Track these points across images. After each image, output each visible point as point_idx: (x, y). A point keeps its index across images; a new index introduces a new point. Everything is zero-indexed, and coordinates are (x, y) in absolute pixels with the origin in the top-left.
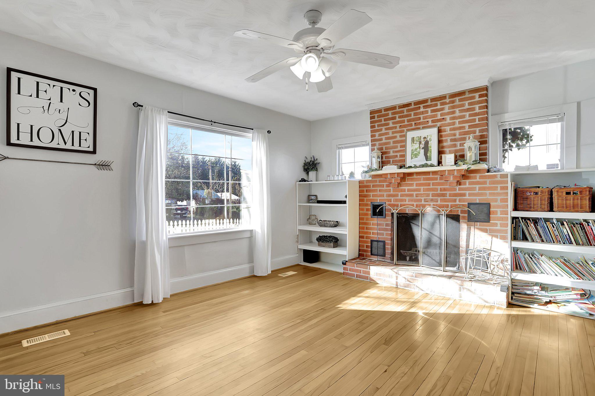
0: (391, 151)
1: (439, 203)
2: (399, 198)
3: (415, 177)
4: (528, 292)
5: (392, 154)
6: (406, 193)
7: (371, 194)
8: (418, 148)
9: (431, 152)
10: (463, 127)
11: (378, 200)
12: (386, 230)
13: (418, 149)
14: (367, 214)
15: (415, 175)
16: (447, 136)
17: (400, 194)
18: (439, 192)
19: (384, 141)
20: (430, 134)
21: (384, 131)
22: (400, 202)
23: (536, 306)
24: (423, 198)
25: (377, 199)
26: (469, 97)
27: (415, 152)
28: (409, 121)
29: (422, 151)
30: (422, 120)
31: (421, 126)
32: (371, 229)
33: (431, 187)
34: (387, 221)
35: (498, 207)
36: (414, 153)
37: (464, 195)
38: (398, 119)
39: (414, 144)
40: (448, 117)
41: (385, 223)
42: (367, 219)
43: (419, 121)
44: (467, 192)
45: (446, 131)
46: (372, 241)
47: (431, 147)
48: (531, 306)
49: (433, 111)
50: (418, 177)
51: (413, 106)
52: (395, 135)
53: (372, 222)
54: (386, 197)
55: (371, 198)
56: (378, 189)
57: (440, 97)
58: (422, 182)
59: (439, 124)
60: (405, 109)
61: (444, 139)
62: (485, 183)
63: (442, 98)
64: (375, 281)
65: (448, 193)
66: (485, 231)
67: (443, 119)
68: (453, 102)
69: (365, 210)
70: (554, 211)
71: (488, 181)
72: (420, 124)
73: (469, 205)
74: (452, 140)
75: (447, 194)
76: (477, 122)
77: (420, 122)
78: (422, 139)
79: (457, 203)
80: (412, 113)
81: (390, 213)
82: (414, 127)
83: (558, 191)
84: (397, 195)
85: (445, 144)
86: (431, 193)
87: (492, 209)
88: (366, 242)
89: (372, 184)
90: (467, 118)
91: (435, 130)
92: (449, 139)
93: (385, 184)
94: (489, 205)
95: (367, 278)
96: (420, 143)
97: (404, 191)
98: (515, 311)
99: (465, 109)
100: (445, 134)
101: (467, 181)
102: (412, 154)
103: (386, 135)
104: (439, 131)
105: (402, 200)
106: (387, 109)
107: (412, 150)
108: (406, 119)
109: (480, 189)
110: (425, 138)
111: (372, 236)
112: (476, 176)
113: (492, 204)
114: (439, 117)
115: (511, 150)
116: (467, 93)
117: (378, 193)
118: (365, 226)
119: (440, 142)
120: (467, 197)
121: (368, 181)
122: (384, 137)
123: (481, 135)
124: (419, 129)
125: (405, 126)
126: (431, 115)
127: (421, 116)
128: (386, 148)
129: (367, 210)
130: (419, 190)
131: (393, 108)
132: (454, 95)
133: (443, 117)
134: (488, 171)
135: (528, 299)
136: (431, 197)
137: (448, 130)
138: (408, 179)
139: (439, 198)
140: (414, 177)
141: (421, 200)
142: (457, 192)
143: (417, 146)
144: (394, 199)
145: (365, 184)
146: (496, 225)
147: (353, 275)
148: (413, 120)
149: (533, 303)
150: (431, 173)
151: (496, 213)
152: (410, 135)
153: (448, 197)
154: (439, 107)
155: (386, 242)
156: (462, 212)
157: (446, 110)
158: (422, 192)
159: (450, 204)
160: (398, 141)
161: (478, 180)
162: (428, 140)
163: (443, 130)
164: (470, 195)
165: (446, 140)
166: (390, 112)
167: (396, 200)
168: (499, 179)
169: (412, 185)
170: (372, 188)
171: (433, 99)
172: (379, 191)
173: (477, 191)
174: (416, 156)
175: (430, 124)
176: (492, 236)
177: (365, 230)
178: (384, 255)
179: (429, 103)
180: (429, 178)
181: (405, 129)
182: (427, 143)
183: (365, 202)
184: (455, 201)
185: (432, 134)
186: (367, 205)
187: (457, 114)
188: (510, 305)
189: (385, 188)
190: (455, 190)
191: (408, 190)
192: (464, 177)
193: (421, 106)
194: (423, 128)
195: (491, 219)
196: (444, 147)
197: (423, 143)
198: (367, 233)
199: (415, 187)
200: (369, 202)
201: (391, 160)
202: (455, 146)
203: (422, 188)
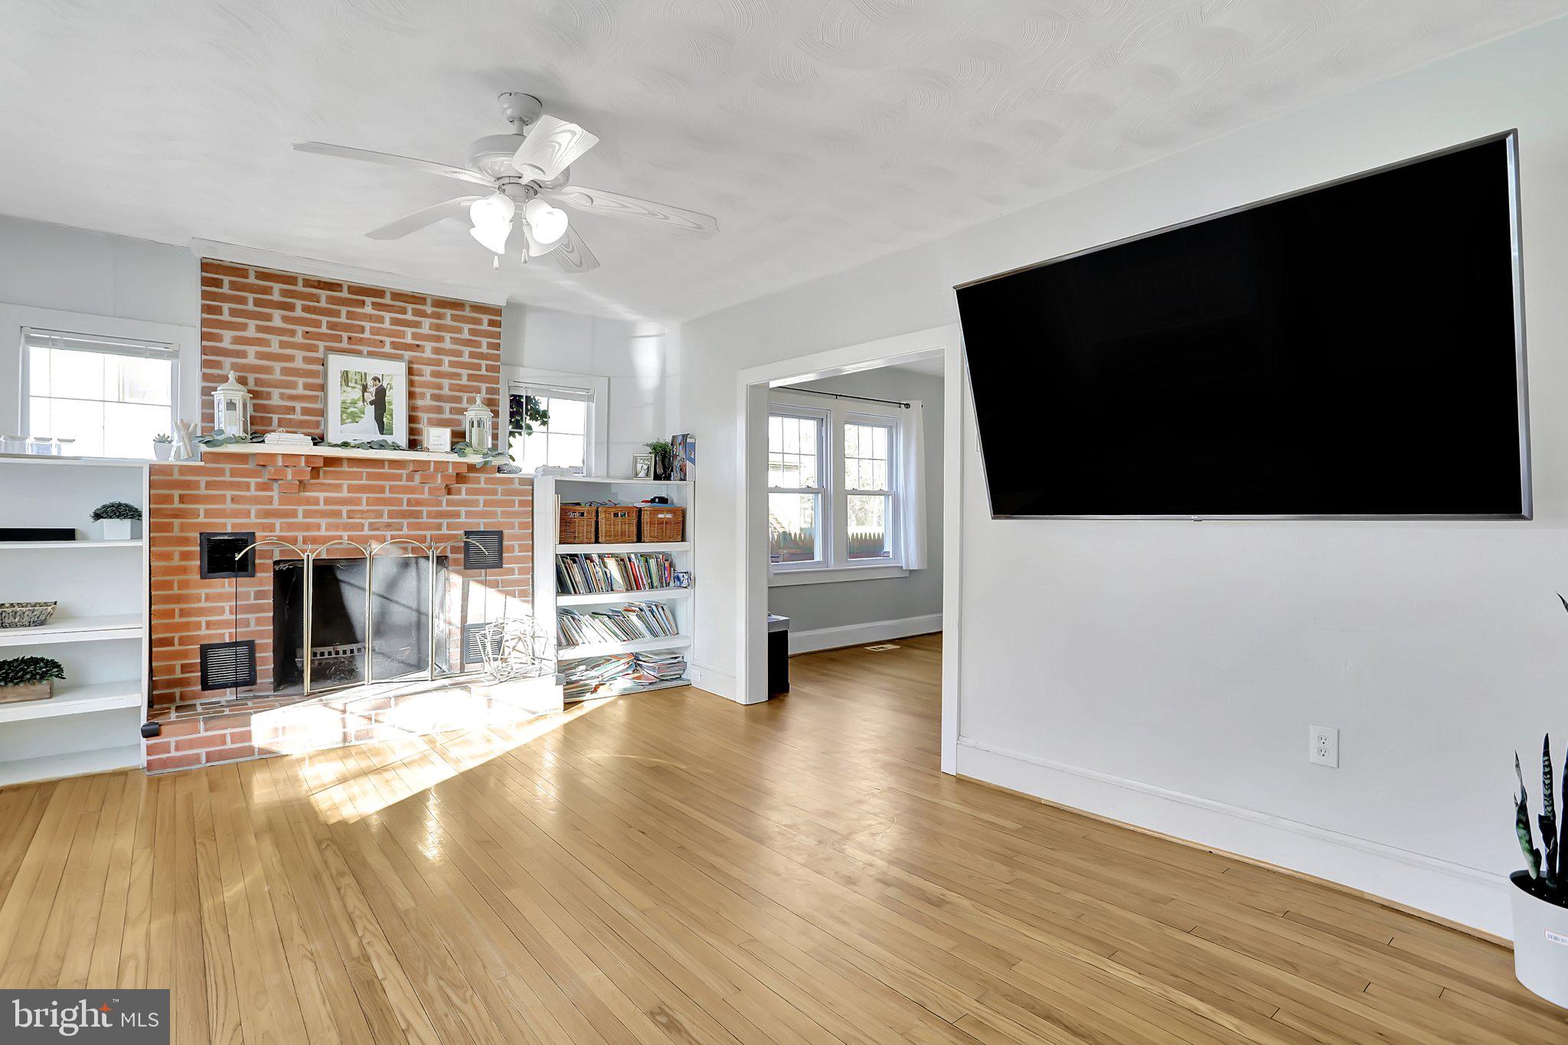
0: (276, 393)
1: (405, 531)
2: (300, 519)
3: (345, 468)
4: (574, 678)
5: (276, 400)
6: (322, 507)
7: (202, 507)
8: (358, 399)
9: (391, 415)
10: (458, 376)
11: (227, 526)
12: (259, 609)
13: (361, 403)
14: (184, 570)
15: (345, 464)
16: (427, 385)
17: (300, 509)
18: (405, 507)
19: (251, 360)
20: (388, 373)
21: (251, 332)
22: (303, 530)
23: (588, 696)
24: (366, 522)
25: (225, 525)
26: (472, 318)
27: (352, 409)
28: (332, 326)
29: (370, 410)
30: (367, 335)
31: (365, 349)
32: (201, 612)
33: (387, 495)
34: (261, 584)
35: (514, 538)
36: (349, 411)
37: (457, 515)
38: (299, 313)
39: (349, 389)
40: (428, 346)
41: (252, 590)
42: (183, 585)
43: (361, 336)
44: (463, 510)
45: (423, 375)
46: (205, 650)
47: (390, 403)
48: (584, 698)
49: (395, 321)
50: (355, 469)
51: (345, 294)
52: (289, 351)
53: (203, 592)
54: (258, 516)
55: (201, 519)
56: (229, 493)
57: (414, 296)
58: (364, 482)
59: (407, 354)
60: (323, 294)
61: (417, 390)
62: (494, 492)
63: (417, 299)
64: (274, 753)
65: (425, 509)
66: (494, 585)
67: (418, 346)
68: (438, 316)
69: (177, 556)
70: (599, 543)
71: (500, 488)
72: (361, 341)
73: (467, 534)
74: (435, 397)
75: (422, 512)
76: (483, 372)
77: (362, 338)
78: (370, 382)
79: (445, 531)
80: (344, 310)
81: (270, 562)
82: (345, 345)
83: (605, 511)
84: (294, 514)
85: (419, 403)
86: (386, 509)
87: (505, 543)
88: (185, 654)
89: (203, 480)
90: (466, 358)
91: (401, 368)
92: (428, 392)
93: (253, 481)
94: (500, 534)
95: (251, 751)
96: (365, 388)
97: (316, 502)
98: (576, 713)
99: (462, 340)
100: (421, 382)
101: (464, 487)
102: (343, 412)
103: (260, 345)
104: (410, 372)
105: (308, 527)
106: (264, 275)
107: (344, 402)
108: (324, 320)
109: (486, 503)
110: (375, 379)
111: (203, 632)
112: (479, 477)
113: (506, 532)
114: (409, 340)
115: (520, 434)
116: (468, 309)
117: (229, 505)
118: (177, 607)
119: (411, 395)
120: (463, 519)
121: (183, 470)
122: (251, 350)
123: (489, 399)
124: (359, 353)
125: (321, 337)
126: (389, 329)
127: (367, 325)
128: (257, 382)
129: (185, 556)
130: (358, 502)
131: (289, 279)
132: (441, 303)
133: (417, 343)
134: (499, 470)
135: (576, 690)
136: (386, 519)
137: (428, 373)
138: (325, 472)
139: (405, 522)
140: (343, 469)
141: (361, 527)
142: (444, 508)
143: (357, 393)
144: (283, 523)
145: (176, 476)
146: (512, 571)
147: (196, 759)
148: (346, 328)
149: (582, 693)
150: (386, 464)
151: (511, 549)
152: (337, 364)
153: (425, 520)
154: (409, 317)
155: (257, 642)
156: (454, 550)
157: (425, 329)
158: (364, 507)
159: (428, 533)
160: (300, 369)
161: (482, 485)
162: (385, 386)
163: (415, 372)
164: (468, 514)
165: (423, 395)
166: (277, 287)
167: (291, 527)
168: (516, 486)
169: (338, 488)
170: (203, 491)
171: (397, 296)
172: (232, 499)
173: (481, 508)
174: (355, 418)
175: (387, 349)
176: (507, 593)
177: (177, 619)
178: (251, 681)
179: (387, 300)
180: (382, 473)
181: (321, 345)
182: (381, 393)
183: (176, 533)
184: (439, 527)
185: (393, 374)
186: (183, 541)
187: (447, 344)
188: (568, 705)
189: (253, 492)
190: (439, 504)
191: (327, 501)
192: (460, 478)
193: (368, 300)
194: (371, 354)
195: (504, 561)
196: (417, 408)
197: (372, 390)
198: (186, 626)
199: (345, 494)
200: (194, 531)
201: (275, 418)
202: (439, 410)
203: (364, 496)
